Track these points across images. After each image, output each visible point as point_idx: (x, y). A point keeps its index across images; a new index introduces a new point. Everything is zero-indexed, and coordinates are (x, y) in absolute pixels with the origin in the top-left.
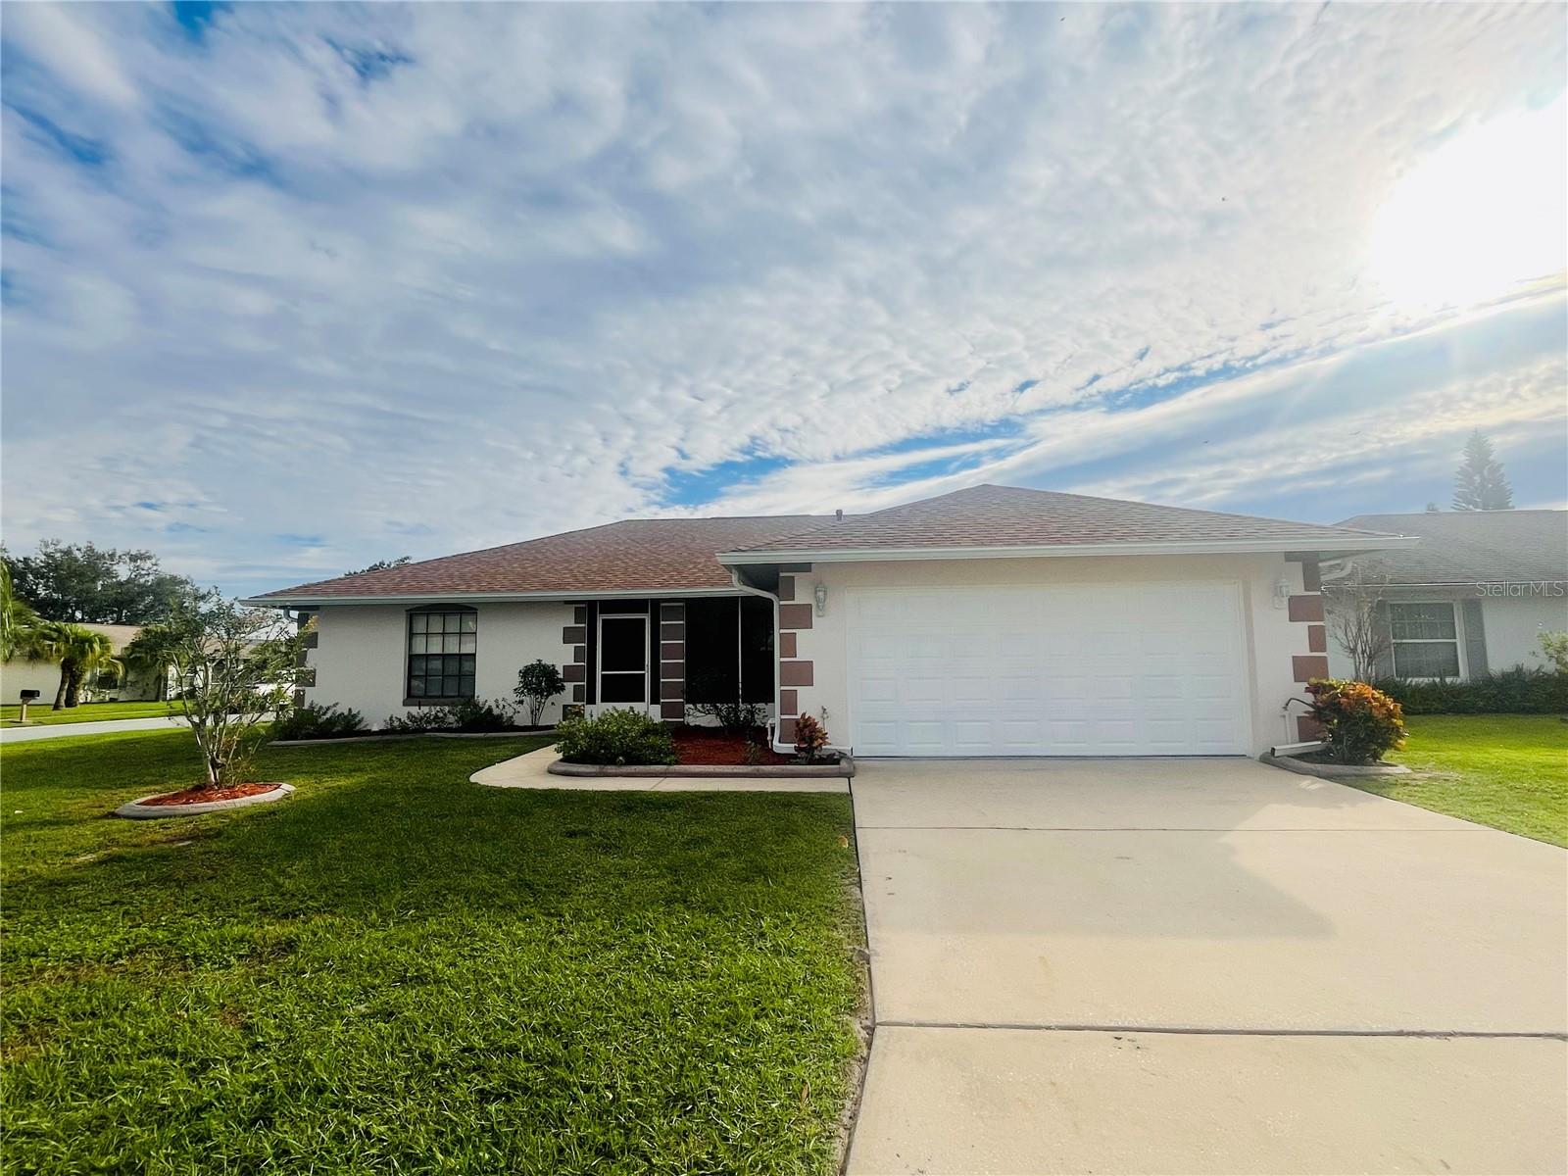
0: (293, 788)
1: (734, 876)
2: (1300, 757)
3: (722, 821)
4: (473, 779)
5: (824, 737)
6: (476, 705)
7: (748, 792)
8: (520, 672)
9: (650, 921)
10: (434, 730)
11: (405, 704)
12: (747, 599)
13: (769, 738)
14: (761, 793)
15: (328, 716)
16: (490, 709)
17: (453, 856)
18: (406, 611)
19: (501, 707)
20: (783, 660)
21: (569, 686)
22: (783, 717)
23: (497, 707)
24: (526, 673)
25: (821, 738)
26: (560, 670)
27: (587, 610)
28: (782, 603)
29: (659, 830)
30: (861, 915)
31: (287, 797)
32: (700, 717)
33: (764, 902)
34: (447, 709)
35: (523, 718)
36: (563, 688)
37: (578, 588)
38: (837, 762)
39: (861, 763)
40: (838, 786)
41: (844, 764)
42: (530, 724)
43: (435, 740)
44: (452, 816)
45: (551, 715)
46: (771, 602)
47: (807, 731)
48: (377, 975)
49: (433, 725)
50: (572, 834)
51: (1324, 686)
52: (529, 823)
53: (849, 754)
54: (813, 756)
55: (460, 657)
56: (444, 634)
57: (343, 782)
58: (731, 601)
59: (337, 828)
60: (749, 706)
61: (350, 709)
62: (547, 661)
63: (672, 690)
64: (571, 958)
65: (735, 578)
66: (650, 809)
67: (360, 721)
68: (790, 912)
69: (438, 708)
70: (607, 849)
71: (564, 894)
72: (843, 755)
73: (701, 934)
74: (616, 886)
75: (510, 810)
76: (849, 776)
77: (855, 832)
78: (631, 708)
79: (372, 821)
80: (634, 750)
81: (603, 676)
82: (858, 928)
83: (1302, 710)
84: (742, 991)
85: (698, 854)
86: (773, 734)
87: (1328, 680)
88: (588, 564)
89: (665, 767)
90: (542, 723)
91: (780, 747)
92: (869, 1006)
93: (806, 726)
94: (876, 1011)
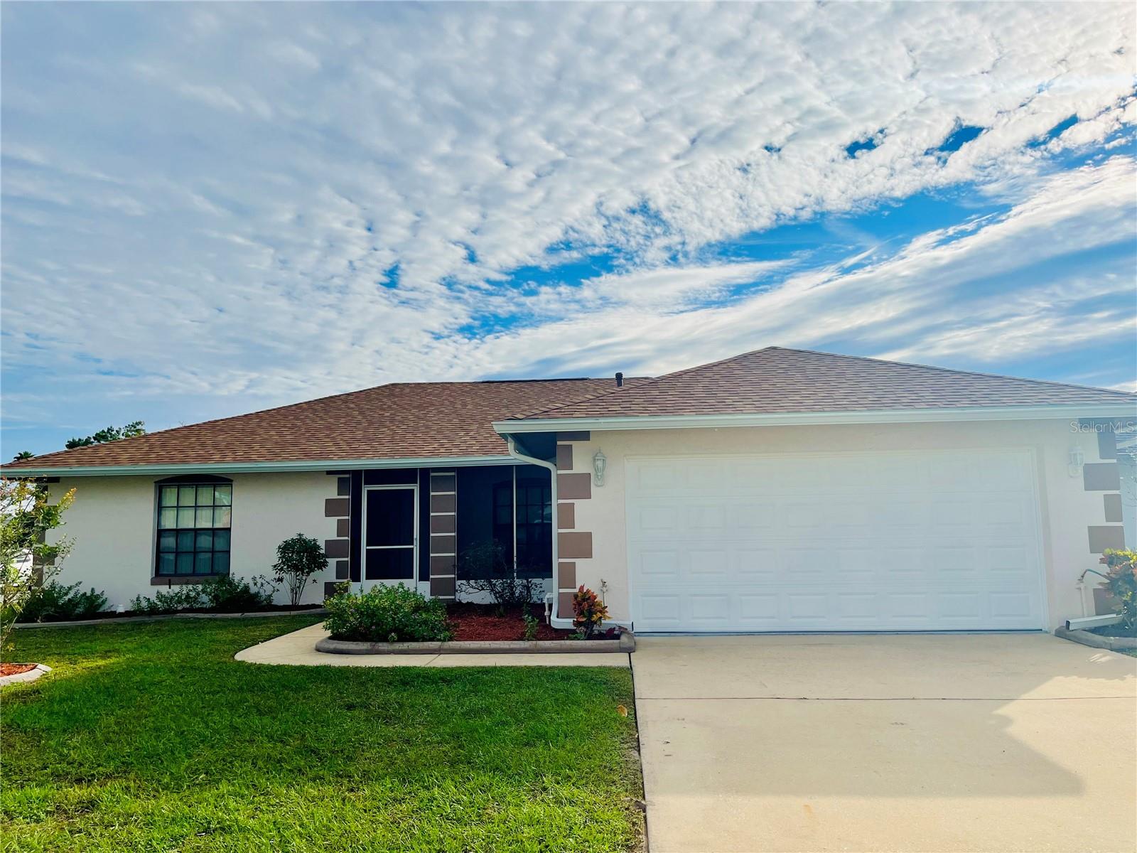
0: (49, 669)
1: (515, 742)
2: (1095, 630)
3: (501, 693)
4: (239, 657)
5: (603, 610)
6: (231, 583)
7: (525, 666)
8: (279, 547)
9: (437, 779)
10: (184, 611)
11: (153, 583)
12: (521, 468)
13: (547, 613)
14: (540, 668)
15: (71, 595)
16: (246, 588)
17: (235, 729)
18: (155, 482)
19: (259, 585)
20: (561, 531)
21: (332, 562)
22: (561, 591)
23: (255, 584)
24: (286, 548)
25: (601, 612)
26: (322, 544)
27: (351, 481)
28: (559, 472)
29: (438, 703)
30: (639, 773)
31: (45, 676)
32: (473, 593)
33: (545, 762)
34: (200, 587)
35: (283, 597)
36: (324, 564)
37: (342, 458)
38: (618, 637)
39: (642, 638)
40: (619, 660)
41: (624, 639)
42: (291, 604)
43: (187, 621)
44: (224, 693)
45: (313, 594)
46: (548, 472)
47: (585, 605)
48: (182, 826)
49: (186, 605)
50: (350, 707)
51: (1118, 557)
52: (304, 698)
53: (630, 629)
54: (592, 631)
55: (213, 532)
56: (196, 507)
57: (101, 663)
58: (506, 470)
59: (106, 705)
60: (525, 581)
61: (93, 590)
62: (308, 536)
63: (443, 566)
64: (365, 811)
65: (511, 446)
66: (427, 683)
67: (104, 602)
68: (570, 769)
69: (190, 587)
70: (388, 720)
71: (350, 758)
72: (623, 630)
73: (485, 789)
74: (401, 751)
75: (284, 686)
76: (629, 651)
77: (634, 703)
78: (401, 584)
79: (141, 698)
80: (406, 626)
81: (368, 551)
82: (635, 783)
83: (1095, 581)
84: (528, 832)
85: (478, 722)
86: (550, 609)
87: (1124, 549)
88: (352, 432)
89: (439, 643)
90: (302, 602)
91: (557, 622)
92: (644, 844)
93: (584, 600)
94: (650, 848)
